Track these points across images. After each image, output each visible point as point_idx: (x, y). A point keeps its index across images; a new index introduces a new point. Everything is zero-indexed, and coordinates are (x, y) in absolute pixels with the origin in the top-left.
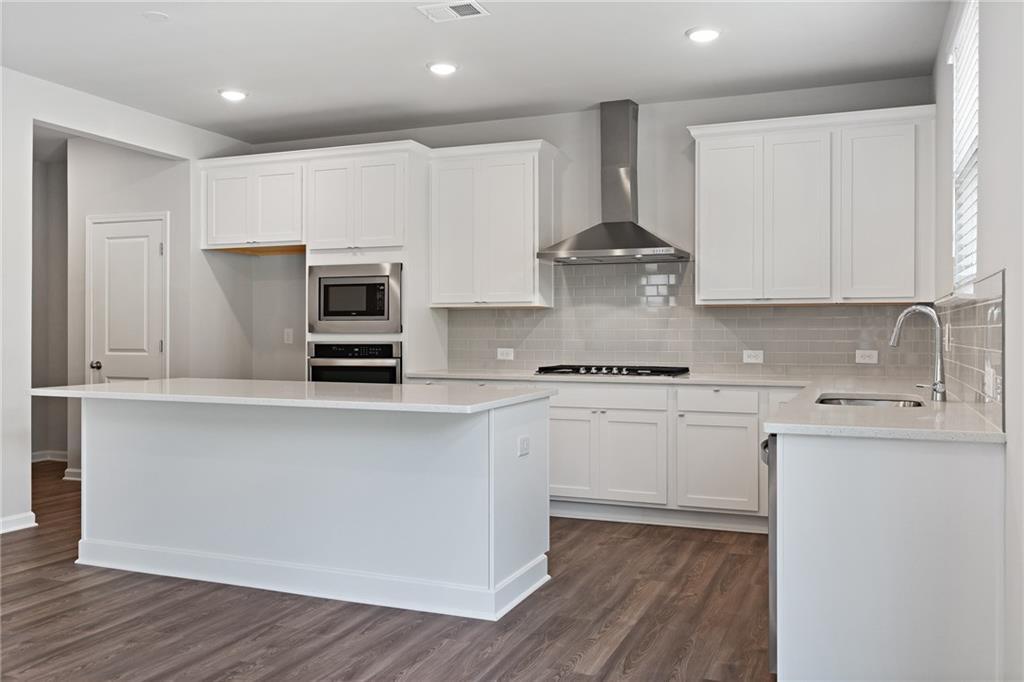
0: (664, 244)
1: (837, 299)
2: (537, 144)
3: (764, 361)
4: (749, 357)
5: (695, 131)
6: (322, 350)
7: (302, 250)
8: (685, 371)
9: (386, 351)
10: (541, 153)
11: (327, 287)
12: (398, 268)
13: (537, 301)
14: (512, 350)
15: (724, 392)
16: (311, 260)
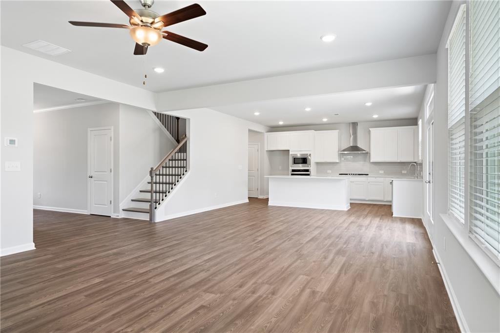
0: (365, 151)
1: (399, 161)
2: (338, 131)
3: (384, 173)
4: (380, 172)
5: (370, 129)
6: (293, 171)
7: (289, 150)
8: (368, 175)
9: (307, 171)
10: (339, 132)
11: (294, 158)
12: (310, 155)
13: (337, 161)
15: (377, 178)
16: (291, 153)
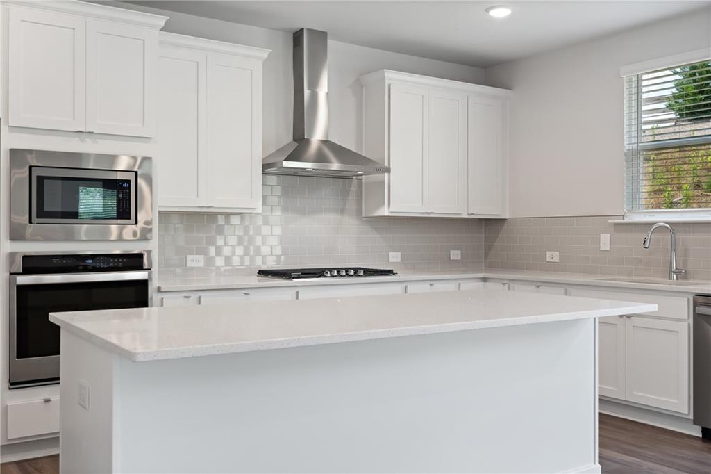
3: (402, 260)
4: (393, 257)
9: (134, 261)
11: (41, 180)
13: (260, 208)
14: (203, 256)
